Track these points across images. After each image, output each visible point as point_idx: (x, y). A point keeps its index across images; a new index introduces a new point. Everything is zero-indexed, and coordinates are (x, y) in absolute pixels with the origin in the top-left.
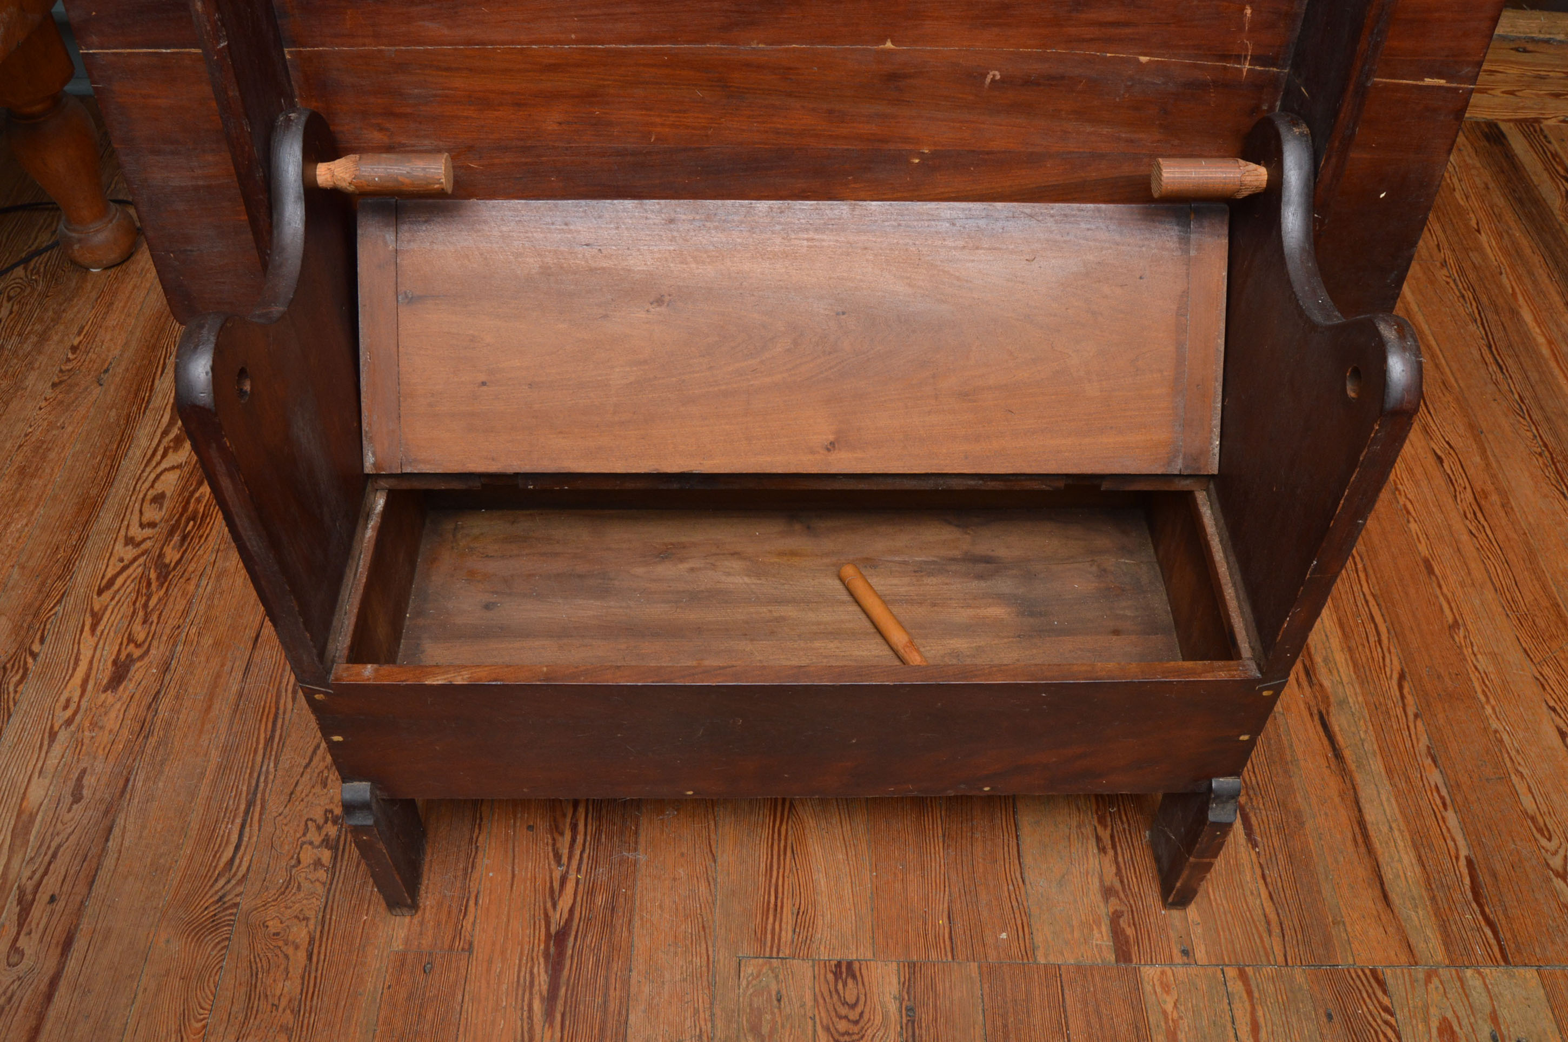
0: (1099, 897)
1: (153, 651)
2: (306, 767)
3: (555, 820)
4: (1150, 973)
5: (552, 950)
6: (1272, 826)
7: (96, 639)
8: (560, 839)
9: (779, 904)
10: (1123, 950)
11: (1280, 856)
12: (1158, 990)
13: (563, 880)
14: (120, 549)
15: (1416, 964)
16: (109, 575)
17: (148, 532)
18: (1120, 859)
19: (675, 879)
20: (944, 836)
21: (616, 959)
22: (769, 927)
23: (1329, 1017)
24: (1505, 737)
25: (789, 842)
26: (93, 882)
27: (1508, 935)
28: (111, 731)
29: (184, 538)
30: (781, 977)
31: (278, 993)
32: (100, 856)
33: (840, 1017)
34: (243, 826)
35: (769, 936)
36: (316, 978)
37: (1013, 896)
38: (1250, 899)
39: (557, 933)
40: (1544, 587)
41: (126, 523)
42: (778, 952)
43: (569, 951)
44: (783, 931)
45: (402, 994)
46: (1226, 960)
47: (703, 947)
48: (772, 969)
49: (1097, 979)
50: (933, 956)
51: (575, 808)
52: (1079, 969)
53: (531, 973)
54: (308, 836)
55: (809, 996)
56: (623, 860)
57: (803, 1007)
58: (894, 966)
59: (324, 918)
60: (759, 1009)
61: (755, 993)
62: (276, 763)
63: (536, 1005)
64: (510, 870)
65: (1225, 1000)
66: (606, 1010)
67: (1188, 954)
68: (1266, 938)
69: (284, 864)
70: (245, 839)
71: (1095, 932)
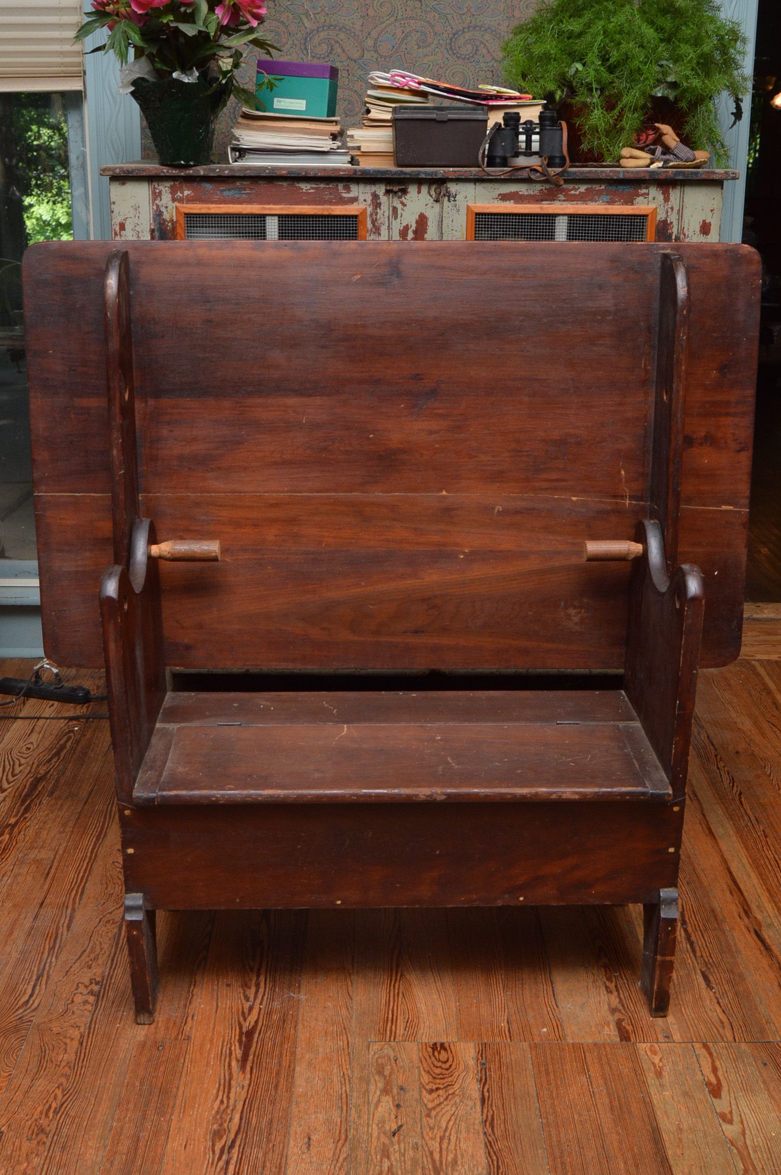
0: (608, 1013)
2: (77, 960)
3: (245, 982)
4: (643, 1047)
5: (244, 1039)
6: (724, 980)
8: (248, 990)
9: (395, 1018)
10: (624, 1036)
11: (729, 994)
12: (649, 1053)
13: (251, 1009)
18: (622, 996)
19: (325, 1007)
20: (504, 987)
21: (286, 1042)
22: (388, 1028)
23: (765, 1064)
25: (401, 990)
30: (397, 1050)
31: (60, 1060)
33: (437, 1067)
34: (35, 986)
35: (388, 1032)
36: (85, 1053)
37: (550, 1013)
38: (709, 1013)
39: (247, 1032)
42: (395, 1039)
43: (255, 1040)
44: (398, 1031)
45: (144, 1060)
46: (695, 1040)
47: (345, 1037)
48: (391, 1046)
49: (608, 1049)
50: (498, 1040)
51: (258, 977)
52: (595, 1044)
53: (230, 1049)
54: (79, 990)
55: (415, 1058)
56: (290, 998)
57: (412, 1062)
58: (472, 1044)
59: (90, 1026)
60: (382, 1064)
61: (379, 1057)
62: (57, 958)
63: (234, 1063)
64: (215, 1004)
65: (694, 1057)
66: (280, 1065)
67: (669, 1037)
68: (721, 1030)
69: (63, 1002)
70: (37, 992)
71: (606, 1028)
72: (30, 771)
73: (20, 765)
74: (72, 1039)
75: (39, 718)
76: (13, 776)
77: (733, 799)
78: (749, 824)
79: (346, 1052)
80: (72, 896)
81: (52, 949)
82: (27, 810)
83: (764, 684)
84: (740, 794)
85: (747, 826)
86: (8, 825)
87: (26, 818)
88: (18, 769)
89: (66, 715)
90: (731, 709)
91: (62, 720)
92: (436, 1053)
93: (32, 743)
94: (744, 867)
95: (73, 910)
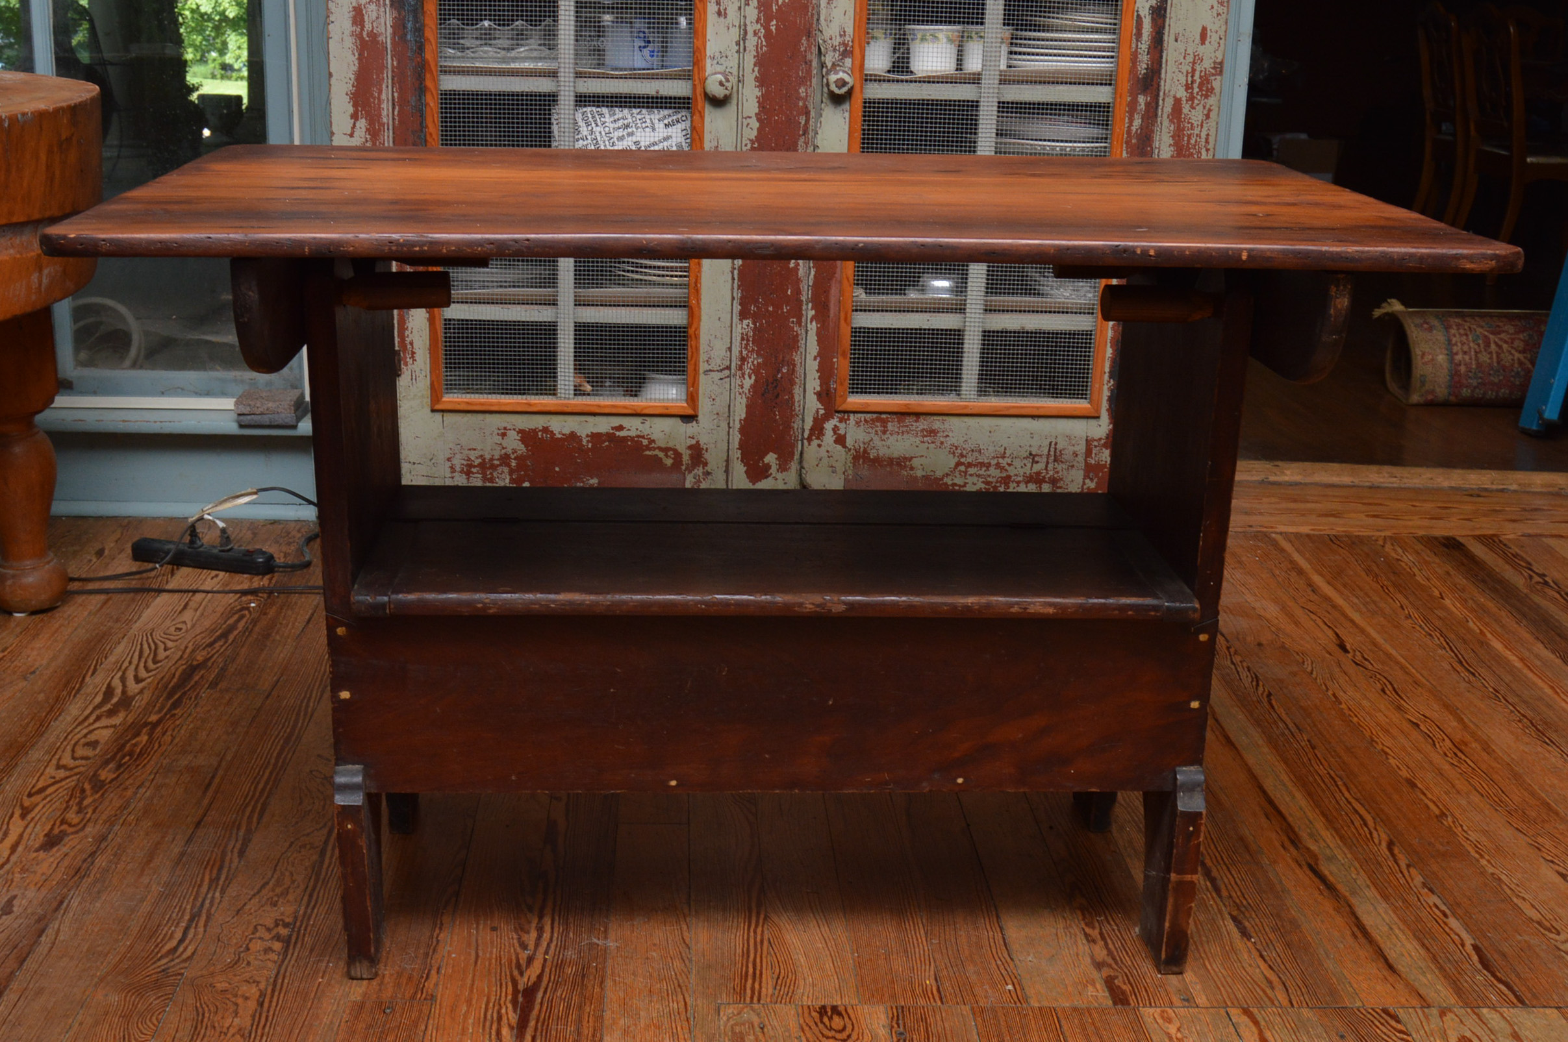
0: (1091, 968)
1: (88, 829)
2: (254, 895)
3: (519, 924)
4: (1149, 1014)
5: (520, 999)
6: (1267, 929)
7: (26, 822)
8: (526, 936)
9: (758, 972)
10: (1119, 998)
11: (1277, 945)
12: (1160, 1021)
13: (530, 960)
14: (51, 770)
15: (1429, 1006)
16: (40, 785)
17: (78, 762)
18: (1111, 946)
19: (647, 958)
20: (926, 934)
21: (588, 1003)
22: (748, 986)
23: (1342, 1037)
24: (1503, 877)
25: (766, 937)
26: (24, 960)
27: (1523, 989)
28: (43, 874)
29: (119, 766)
30: (763, 1015)
31: (227, 1025)
32: (32, 946)
34: (187, 928)
35: (749, 992)
36: (267, 1017)
37: (1002, 967)
38: (1249, 969)
39: (525, 990)
40: (1533, 794)
41: (57, 757)
42: (759, 1000)
43: (538, 1000)
44: (764, 990)
45: (361, 1026)
46: (1229, 1003)
47: (680, 997)
48: (753, 1010)
49: (1095, 1015)
50: (922, 1002)
51: (541, 917)
52: (1075, 1009)
53: (499, 1012)
54: (258, 935)
55: (793, 1024)
56: (592, 946)
57: (789, 1030)
58: (882, 1008)
59: (275, 982)
60: (741, 1033)
61: (736, 1024)
62: (223, 892)
63: (505, 1031)
64: (473, 953)
65: (1231, 1027)
66: (579, 1034)
67: (1189, 1000)
68: (1269, 991)
69: (232, 950)
70: (190, 936)
71: (1090, 988)
72: (181, 657)
73: (166, 649)
74: (247, 998)
75: (195, 592)
76: (155, 662)
77: (1259, 702)
78: (1287, 732)
79: (683, 1017)
80: (247, 814)
81: (214, 881)
82: (175, 705)
83: (1292, 562)
84: (1269, 695)
85: (1283, 734)
86: (146, 724)
87: (174, 715)
88: (162, 654)
89: (239, 588)
90: (1246, 592)
91: (231, 595)
92: (826, 1020)
93: (184, 622)
94: (1284, 785)
95: (249, 831)
